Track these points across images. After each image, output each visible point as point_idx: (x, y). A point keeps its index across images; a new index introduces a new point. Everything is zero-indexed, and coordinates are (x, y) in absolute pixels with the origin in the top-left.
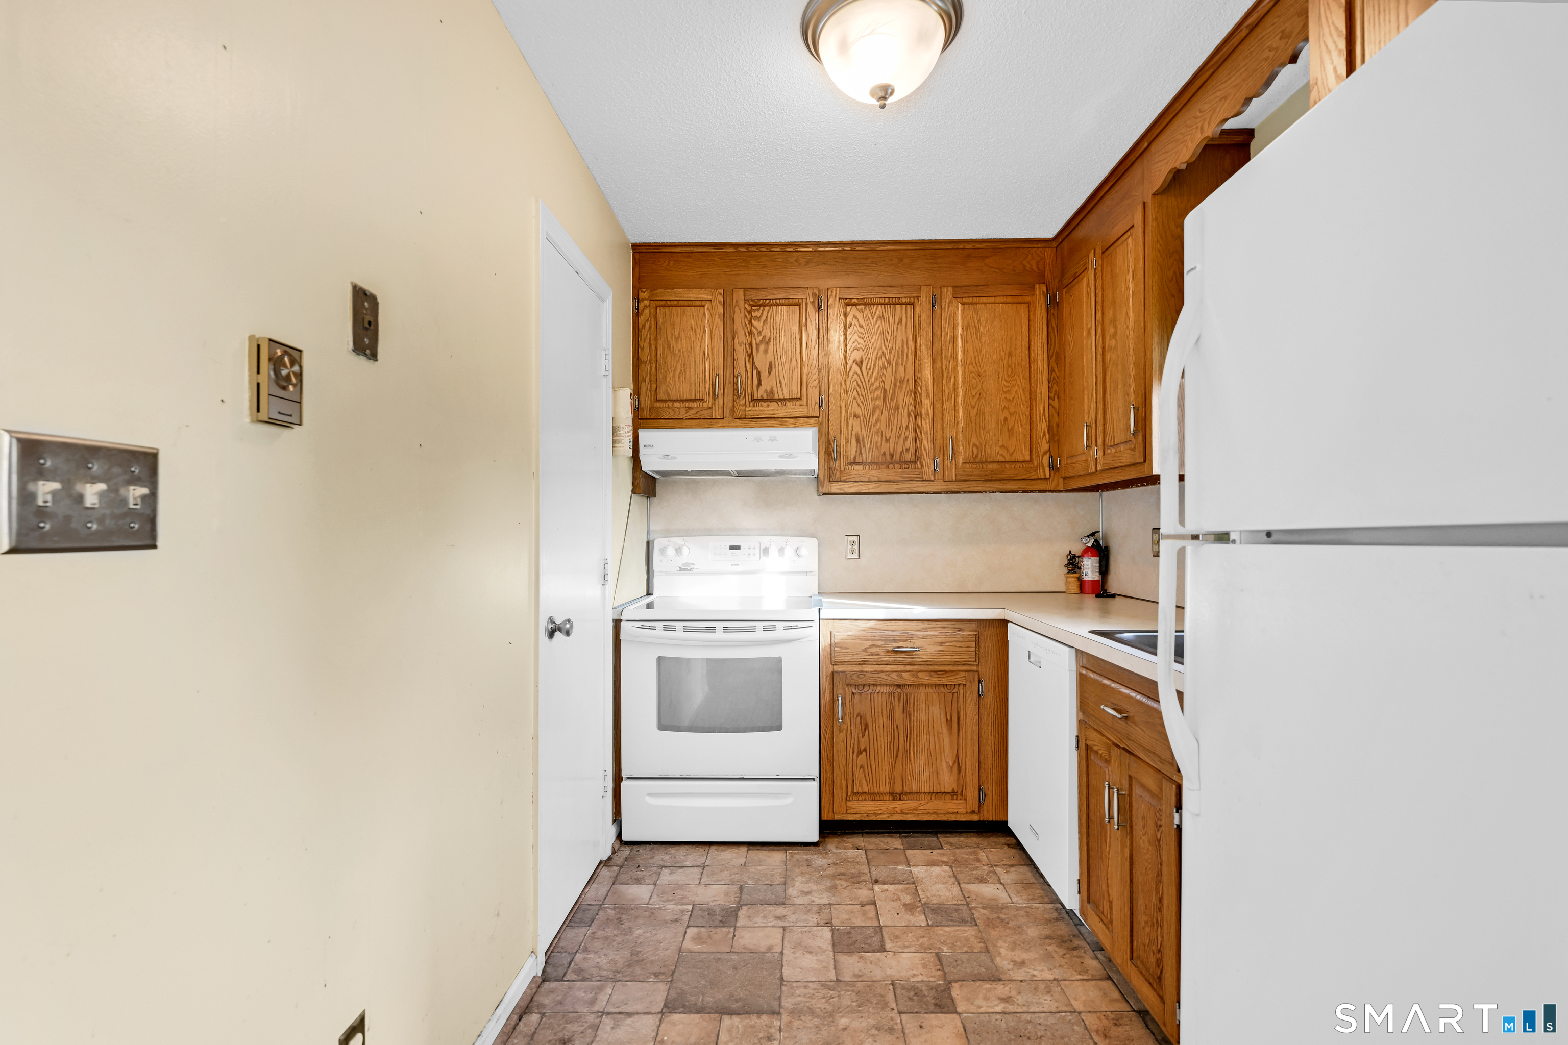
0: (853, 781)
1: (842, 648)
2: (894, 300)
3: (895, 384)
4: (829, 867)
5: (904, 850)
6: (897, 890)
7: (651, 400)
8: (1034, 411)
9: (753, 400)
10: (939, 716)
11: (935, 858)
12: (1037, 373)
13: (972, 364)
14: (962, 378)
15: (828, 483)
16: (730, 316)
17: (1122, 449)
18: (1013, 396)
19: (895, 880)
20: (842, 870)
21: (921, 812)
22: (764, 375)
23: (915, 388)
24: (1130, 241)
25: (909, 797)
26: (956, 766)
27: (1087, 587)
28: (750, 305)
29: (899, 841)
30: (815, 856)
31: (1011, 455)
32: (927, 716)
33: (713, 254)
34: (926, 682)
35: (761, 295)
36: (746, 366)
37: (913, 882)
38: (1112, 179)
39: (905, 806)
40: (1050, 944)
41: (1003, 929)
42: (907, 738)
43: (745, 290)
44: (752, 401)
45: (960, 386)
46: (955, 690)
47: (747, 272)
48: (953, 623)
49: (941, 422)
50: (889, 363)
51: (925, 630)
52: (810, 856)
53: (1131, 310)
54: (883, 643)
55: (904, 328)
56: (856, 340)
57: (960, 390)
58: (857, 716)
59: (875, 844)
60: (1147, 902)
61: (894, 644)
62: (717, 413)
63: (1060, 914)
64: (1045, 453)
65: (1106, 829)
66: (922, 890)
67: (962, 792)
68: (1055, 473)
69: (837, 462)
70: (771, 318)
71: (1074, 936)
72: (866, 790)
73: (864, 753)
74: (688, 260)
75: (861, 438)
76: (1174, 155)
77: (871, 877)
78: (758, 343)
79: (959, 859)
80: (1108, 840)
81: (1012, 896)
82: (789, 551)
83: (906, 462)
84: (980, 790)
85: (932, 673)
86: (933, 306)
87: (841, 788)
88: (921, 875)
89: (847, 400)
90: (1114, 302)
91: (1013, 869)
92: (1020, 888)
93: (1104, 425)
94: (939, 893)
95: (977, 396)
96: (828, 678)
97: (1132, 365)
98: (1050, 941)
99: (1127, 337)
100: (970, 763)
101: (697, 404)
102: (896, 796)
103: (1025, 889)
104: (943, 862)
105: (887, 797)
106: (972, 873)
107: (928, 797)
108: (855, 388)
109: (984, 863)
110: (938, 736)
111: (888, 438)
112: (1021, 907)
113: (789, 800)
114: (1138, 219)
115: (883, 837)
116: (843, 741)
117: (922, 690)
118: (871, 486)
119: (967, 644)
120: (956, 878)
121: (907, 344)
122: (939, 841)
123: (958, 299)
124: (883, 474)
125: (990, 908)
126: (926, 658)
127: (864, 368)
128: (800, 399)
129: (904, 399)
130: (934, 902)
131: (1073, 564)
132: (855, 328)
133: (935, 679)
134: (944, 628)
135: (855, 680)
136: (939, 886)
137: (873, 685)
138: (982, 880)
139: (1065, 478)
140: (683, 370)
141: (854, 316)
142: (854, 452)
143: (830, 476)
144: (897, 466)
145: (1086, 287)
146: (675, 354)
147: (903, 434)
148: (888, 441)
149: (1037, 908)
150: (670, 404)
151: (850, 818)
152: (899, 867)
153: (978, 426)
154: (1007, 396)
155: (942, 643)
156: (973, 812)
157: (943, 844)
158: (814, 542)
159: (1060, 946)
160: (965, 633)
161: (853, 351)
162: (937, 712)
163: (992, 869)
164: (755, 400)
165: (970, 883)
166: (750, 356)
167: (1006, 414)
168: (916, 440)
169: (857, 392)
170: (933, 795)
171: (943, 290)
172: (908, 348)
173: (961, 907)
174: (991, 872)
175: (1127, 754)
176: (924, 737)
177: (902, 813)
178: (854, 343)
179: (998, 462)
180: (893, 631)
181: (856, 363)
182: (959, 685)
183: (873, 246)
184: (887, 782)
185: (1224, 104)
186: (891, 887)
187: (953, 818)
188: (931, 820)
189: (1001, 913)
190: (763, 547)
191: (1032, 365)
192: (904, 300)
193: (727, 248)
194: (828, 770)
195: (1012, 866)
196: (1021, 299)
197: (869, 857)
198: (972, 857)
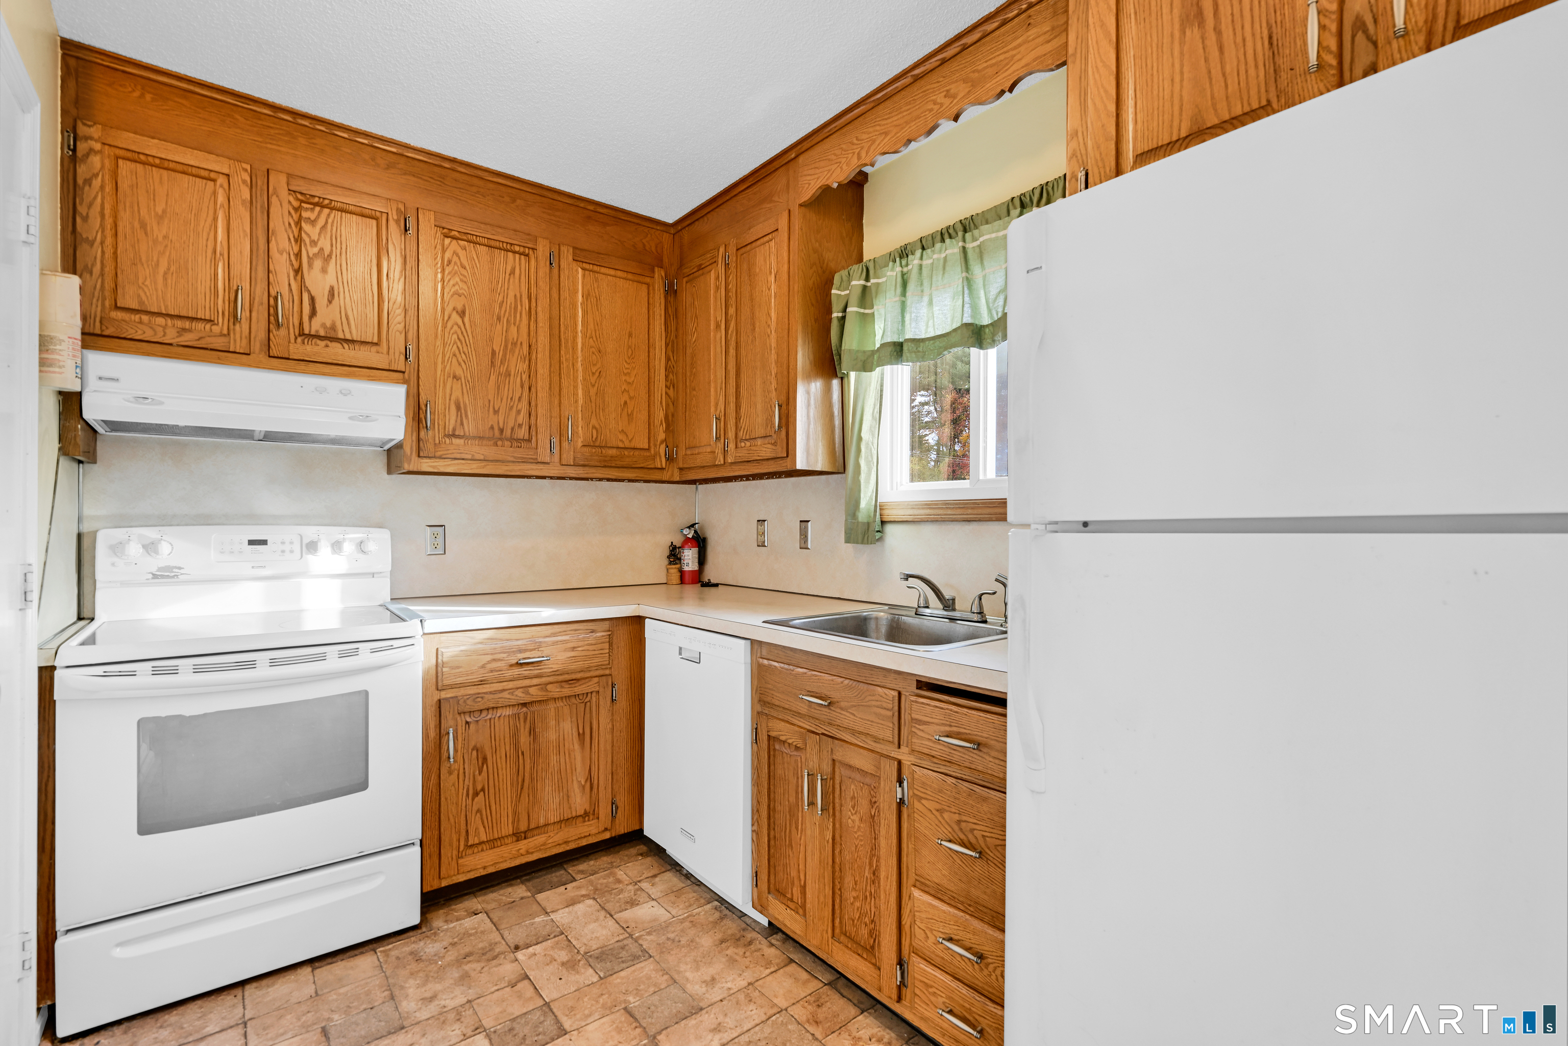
0: (467, 831)
1: (452, 668)
2: (505, 245)
3: (506, 346)
4: (448, 951)
5: (533, 896)
6: (545, 950)
7: (103, 305)
8: (652, 398)
9: (302, 334)
10: (570, 731)
11: (573, 894)
12: (655, 359)
13: (592, 338)
14: (582, 351)
15: (417, 458)
16: (262, 207)
17: (759, 443)
18: (632, 379)
19: (538, 938)
20: (467, 950)
21: (550, 845)
22: (321, 303)
23: (529, 354)
24: (772, 243)
25: (535, 832)
26: (588, 784)
27: (687, 578)
28: (297, 199)
29: (523, 887)
30: (422, 943)
31: (630, 441)
32: (558, 734)
33: (232, 107)
34: (556, 695)
35: (317, 191)
36: (289, 285)
37: (560, 933)
38: (751, 179)
39: (532, 845)
40: (728, 948)
41: (678, 950)
42: (534, 763)
43: (290, 176)
44: (300, 335)
45: (580, 360)
46: (588, 699)
47: (293, 152)
48: (585, 624)
49: (558, 397)
50: (499, 319)
51: (554, 635)
52: (413, 946)
53: (773, 310)
54: (505, 655)
55: (517, 281)
56: (457, 283)
57: (580, 364)
58: (473, 750)
59: (495, 901)
60: (856, 879)
61: (519, 655)
62: (239, 345)
63: (721, 911)
64: (662, 442)
65: (798, 816)
66: (575, 938)
67: (594, 810)
68: (670, 464)
69: (430, 433)
70: (332, 226)
71: (744, 930)
72: (484, 838)
73: (482, 793)
74: (184, 102)
75: (462, 406)
76: (826, 173)
77: (507, 944)
78: (311, 255)
79: (599, 886)
80: (800, 827)
81: (670, 909)
82: (348, 547)
83: (518, 440)
84: (613, 804)
85: (563, 684)
86: (551, 264)
87: (451, 845)
88: (566, 921)
89: (444, 355)
90: (752, 299)
91: (657, 879)
92: (672, 897)
93: (738, 419)
94: (595, 935)
95: (597, 374)
96: (433, 709)
97: (774, 363)
98: (726, 944)
99: (769, 336)
100: (603, 777)
101: (200, 326)
102: (519, 836)
103: (678, 897)
104: (583, 896)
105: (510, 840)
106: (620, 898)
107: (557, 826)
108: (455, 343)
109: (626, 882)
110: (569, 754)
111: (496, 409)
112: (683, 919)
113: (379, 881)
114: (783, 224)
115: (501, 889)
116: (454, 785)
117: (552, 706)
118: (474, 466)
119: (599, 646)
120: (605, 910)
121: (521, 301)
122: (569, 873)
123: (578, 263)
124: (490, 452)
125: (655, 931)
126: (555, 667)
127: (466, 320)
128: (376, 344)
129: (518, 366)
130: (594, 947)
131: (674, 555)
132: (456, 267)
133: (566, 690)
134: (576, 630)
135: (471, 705)
136: (592, 926)
137: (493, 708)
138: (633, 903)
139: (681, 469)
140: (173, 268)
141: (455, 253)
142: (453, 422)
143: (419, 449)
144: (507, 443)
145: (714, 278)
146: (155, 241)
147: (515, 406)
148: (496, 412)
149: (699, 914)
150: (145, 318)
151: (462, 878)
152: (537, 920)
153: (598, 407)
154: (627, 378)
155: (574, 648)
156: (606, 829)
157: (574, 875)
158: (384, 535)
159: (737, 947)
160: (599, 634)
161: (452, 296)
162: (568, 727)
163: (637, 887)
164: (304, 335)
165: (623, 911)
166: (298, 271)
167: (625, 397)
168: (530, 415)
169: (458, 348)
170: (564, 822)
171: (562, 248)
172: (522, 306)
173: (625, 942)
174: (638, 890)
175: (830, 739)
176: (554, 759)
177: (528, 853)
178: (454, 285)
179: (618, 448)
180: (517, 640)
181: (457, 312)
182: (591, 693)
183: (480, 173)
184: (510, 821)
185: (884, 138)
186: (538, 948)
187: (584, 843)
188: (561, 851)
189: (668, 932)
190: (306, 541)
191: (651, 350)
192: (517, 248)
193: (259, 107)
194: (433, 826)
195: (655, 876)
196: (641, 279)
197: (494, 920)
198: (611, 879)
